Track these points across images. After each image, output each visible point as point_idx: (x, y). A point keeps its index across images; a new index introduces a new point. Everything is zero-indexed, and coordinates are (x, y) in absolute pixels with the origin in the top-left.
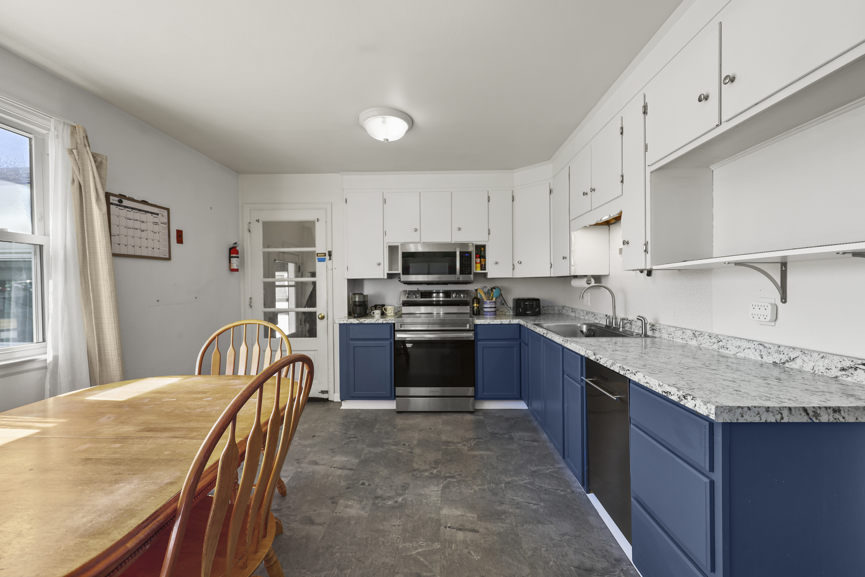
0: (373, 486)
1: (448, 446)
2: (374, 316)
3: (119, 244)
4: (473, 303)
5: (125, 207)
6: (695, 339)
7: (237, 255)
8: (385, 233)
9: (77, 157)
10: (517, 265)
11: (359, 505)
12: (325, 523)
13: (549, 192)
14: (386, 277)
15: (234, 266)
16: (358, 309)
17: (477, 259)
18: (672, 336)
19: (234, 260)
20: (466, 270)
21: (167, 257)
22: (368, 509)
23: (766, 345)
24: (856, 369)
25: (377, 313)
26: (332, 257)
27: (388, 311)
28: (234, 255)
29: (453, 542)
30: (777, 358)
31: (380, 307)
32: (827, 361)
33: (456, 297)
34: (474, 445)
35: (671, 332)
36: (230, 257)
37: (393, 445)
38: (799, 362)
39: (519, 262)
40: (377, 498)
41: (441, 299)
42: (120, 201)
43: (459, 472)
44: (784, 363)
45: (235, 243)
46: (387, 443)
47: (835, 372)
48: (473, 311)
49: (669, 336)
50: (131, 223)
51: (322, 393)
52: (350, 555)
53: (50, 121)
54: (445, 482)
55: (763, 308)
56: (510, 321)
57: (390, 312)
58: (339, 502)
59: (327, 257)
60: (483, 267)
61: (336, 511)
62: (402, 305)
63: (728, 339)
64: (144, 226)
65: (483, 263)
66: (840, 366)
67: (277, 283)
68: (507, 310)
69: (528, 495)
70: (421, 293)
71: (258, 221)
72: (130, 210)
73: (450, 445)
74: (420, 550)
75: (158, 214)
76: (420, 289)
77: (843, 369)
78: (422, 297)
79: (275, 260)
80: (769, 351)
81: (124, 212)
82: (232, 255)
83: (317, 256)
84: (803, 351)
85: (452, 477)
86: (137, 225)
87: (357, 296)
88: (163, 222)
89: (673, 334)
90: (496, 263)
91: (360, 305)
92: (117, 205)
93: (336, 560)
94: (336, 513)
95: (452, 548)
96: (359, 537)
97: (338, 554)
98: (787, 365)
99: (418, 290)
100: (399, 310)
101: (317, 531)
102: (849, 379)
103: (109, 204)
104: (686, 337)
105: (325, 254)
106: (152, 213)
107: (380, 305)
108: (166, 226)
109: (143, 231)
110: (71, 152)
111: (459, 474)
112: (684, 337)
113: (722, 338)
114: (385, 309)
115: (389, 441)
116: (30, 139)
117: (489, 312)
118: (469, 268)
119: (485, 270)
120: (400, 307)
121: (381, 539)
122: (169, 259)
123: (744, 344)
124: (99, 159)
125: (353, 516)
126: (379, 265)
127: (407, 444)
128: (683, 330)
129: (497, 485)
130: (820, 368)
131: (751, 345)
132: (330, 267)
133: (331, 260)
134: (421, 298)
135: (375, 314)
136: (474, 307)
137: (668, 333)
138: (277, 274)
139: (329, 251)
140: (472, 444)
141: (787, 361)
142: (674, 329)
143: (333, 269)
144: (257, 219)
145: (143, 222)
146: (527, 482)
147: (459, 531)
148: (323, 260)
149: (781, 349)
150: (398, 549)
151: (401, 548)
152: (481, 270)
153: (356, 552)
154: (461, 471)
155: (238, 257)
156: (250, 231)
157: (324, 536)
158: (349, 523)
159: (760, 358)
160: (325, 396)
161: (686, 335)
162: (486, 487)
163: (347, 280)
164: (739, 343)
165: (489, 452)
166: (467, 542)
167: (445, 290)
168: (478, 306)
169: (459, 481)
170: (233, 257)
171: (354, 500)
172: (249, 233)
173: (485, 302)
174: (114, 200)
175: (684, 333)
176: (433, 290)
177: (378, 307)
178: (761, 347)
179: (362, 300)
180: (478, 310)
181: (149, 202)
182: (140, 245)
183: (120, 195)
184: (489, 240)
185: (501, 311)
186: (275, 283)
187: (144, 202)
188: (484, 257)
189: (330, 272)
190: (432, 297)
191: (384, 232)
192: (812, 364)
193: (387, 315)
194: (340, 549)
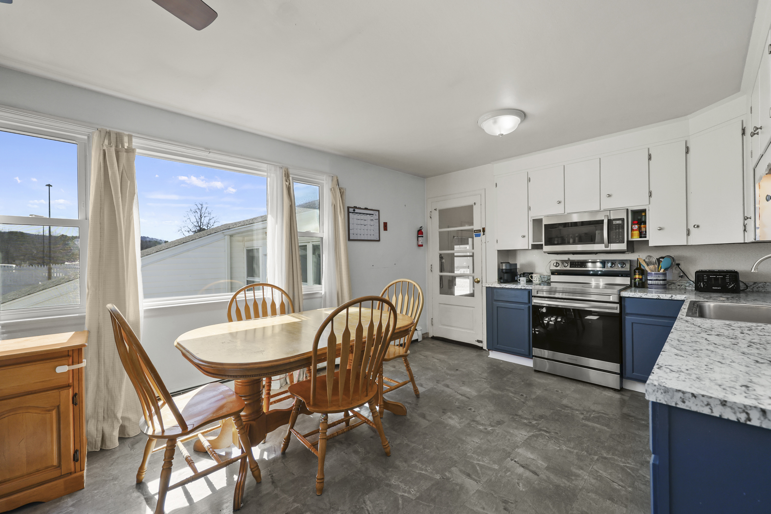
0: (476, 413)
1: (564, 409)
2: (520, 282)
3: (353, 234)
4: (635, 274)
5: (356, 213)
7: (422, 235)
8: (529, 209)
9: (333, 192)
10: (693, 230)
11: (459, 421)
12: (431, 421)
13: (740, 132)
14: (530, 248)
15: (420, 243)
16: (506, 276)
17: (633, 226)
19: (420, 239)
20: (617, 238)
21: (378, 239)
22: (463, 425)
25: (523, 280)
26: (485, 232)
27: (533, 278)
28: (420, 235)
29: (510, 471)
31: (528, 275)
33: (611, 267)
34: (594, 417)
36: (418, 237)
37: (512, 393)
39: (696, 226)
40: (474, 421)
41: (598, 269)
42: (354, 210)
43: (557, 431)
45: (421, 227)
46: (507, 390)
48: (635, 283)
50: (359, 222)
51: (478, 342)
52: (434, 443)
53: (324, 176)
54: (537, 433)
56: (672, 296)
57: (535, 279)
58: (447, 413)
59: (482, 233)
60: (642, 234)
61: (442, 417)
62: (550, 274)
64: (365, 223)
65: (643, 229)
67: (456, 254)
68: (688, 284)
69: (620, 476)
70: (571, 262)
71: (436, 210)
72: (359, 214)
73: (567, 409)
74: (481, 463)
75: (373, 215)
76: (571, 259)
78: (572, 266)
79: (454, 237)
81: (356, 216)
82: (419, 235)
83: (475, 232)
85: (547, 431)
86: (363, 222)
87: (504, 264)
88: (376, 219)
90: (661, 229)
91: (506, 273)
92: (353, 213)
93: (425, 442)
94: (441, 418)
95: (506, 473)
96: (446, 437)
97: (428, 440)
99: (569, 260)
100: (549, 278)
101: (424, 423)
103: (349, 212)
105: (480, 230)
106: (370, 214)
107: (528, 273)
108: (378, 221)
109: (365, 225)
110: (331, 189)
111: (556, 432)
114: (532, 277)
115: (511, 389)
116: (319, 186)
117: (654, 285)
118: (621, 237)
119: (646, 237)
120: (549, 276)
121: (459, 444)
122: (379, 240)
124: (342, 190)
125: (450, 425)
126: (524, 237)
127: (525, 396)
129: (590, 454)
132: (484, 241)
133: (485, 235)
134: (570, 267)
135: (520, 280)
136: (635, 279)
138: (456, 247)
139: (483, 228)
140: (592, 416)
143: (486, 242)
144: (435, 209)
145: (365, 220)
146: (628, 466)
147: (521, 467)
148: (479, 235)
150: (466, 454)
151: (469, 456)
152: (640, 237)
153: (438, 444)
154: (560, 431)
155: (422, 237)
156: (431, 217)
157: (426, 427)
158: (445, 427)
160: (480, 345)
162: (575, 451)
163: (497, 251)
165: (606, 428)
166: (523, 476)
167: (602, 260)
168: (640, 277)
169: (552, 437)
170: (420, 237)
171: (457, 416)
172: (430, 219)
173: (649, 273)
174: (351, 210)
176: (588, 260)
177: (525, 274)
179: (508, 268)
180: (640, 282)
181: (369, 208)
182: (364, 234)
183: (354, 207)
184: (649, 204)
185: (679, 285)
186: (454, 254)
187: (366, 209)
188: (645, 223)
189: (484, 244)
190: (588, 267)
191: (529, 207)
193: (533, 282)
194: (431, 437)
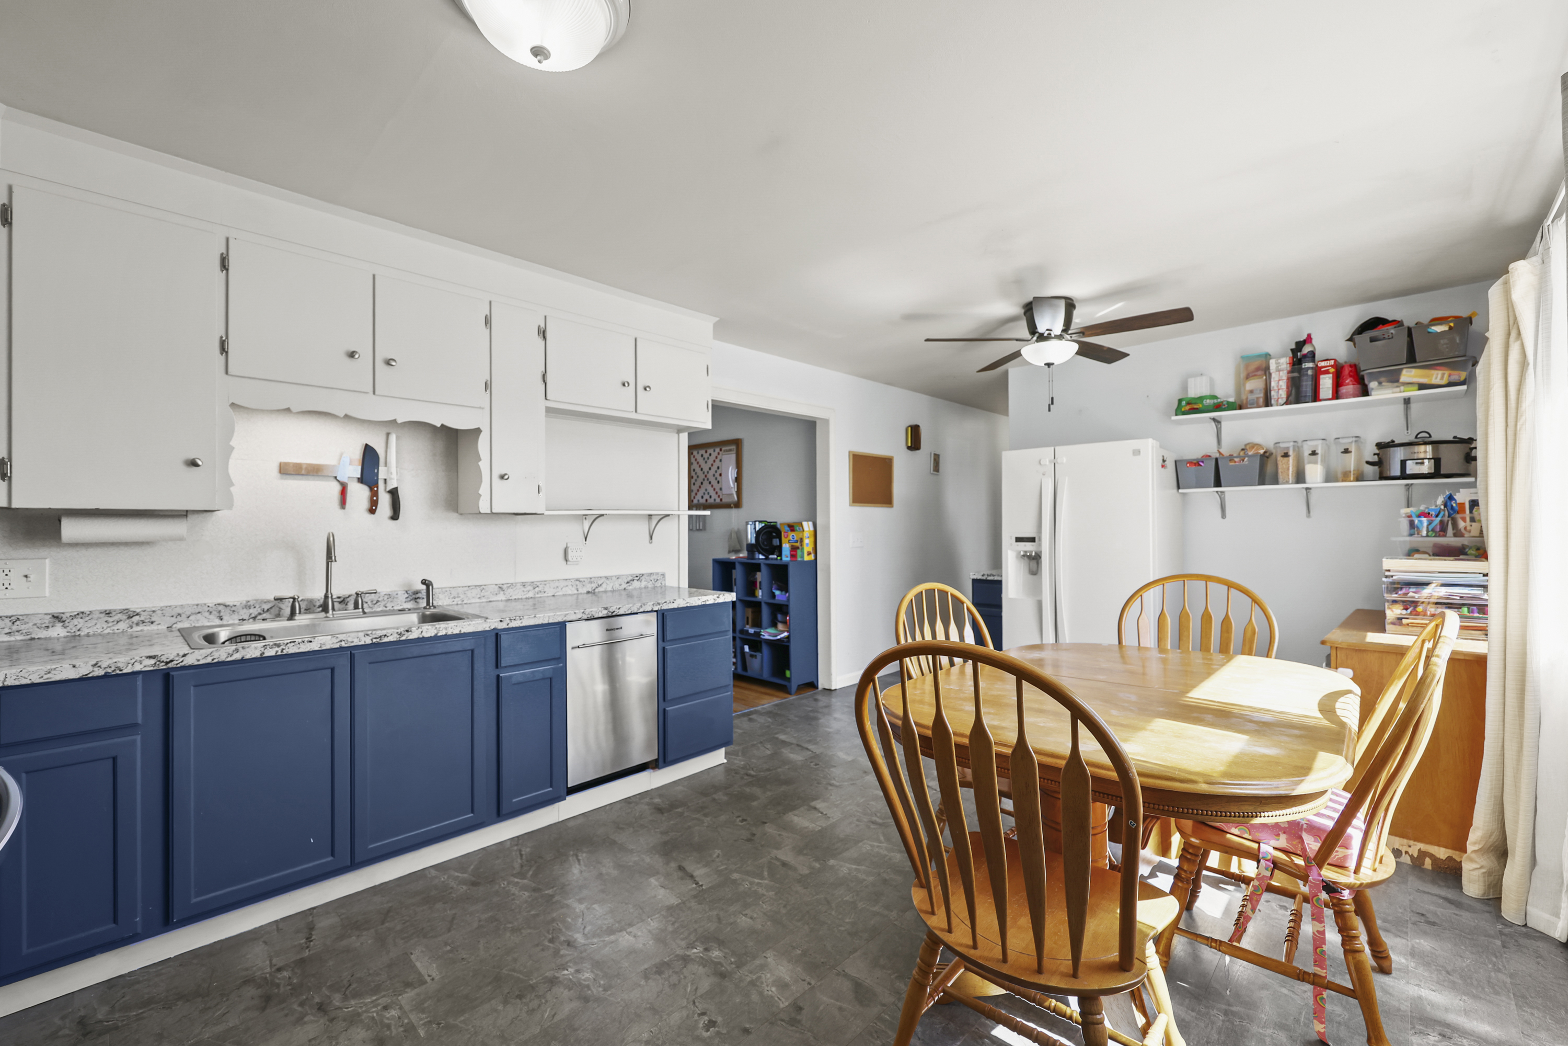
0: (701, 1006)
6: (502, 592)
11: (763, 976)
12: (838, 974)
18: (459, 599)
22: (758, 962)
23: (581, 580)
24: (633, 580)
30: (589, 588)
32: (620, 580)
35: (458, 594)
38: (604, 586)
40: (723, 976)
44: (594, 590)
47: (624, 586)
49: (454, 599)
52: (833, 913)
55: (579, 551)
58: (789, 1004)
61: (807, 987)
63: (545, 583)
66: (626, 581)
77: (628, 583)
80: (584, 583)
84: (607, 578)
89: (462, 596)
93: (853, 915)
94: (809, 984)
96: (806, 927)
97: (847, 920)
98: (596, 590)
101: (857, 967)
102: (631, 587)
104: (486, 594)
112: (482, 594)
113: (538, 584)
121: (784, 911)
123: (563, 584)
125: (789, 962)
128: (481, 587)
130: (617, 586)
131: (569, 583)
137: (452, 596)
141: (597, 587)
142: (467, 588)
149: (592, 580)
150: (776, 894)
151: (773, 891)
153: (825, 912)
157: (851, 953)
158: (804, 953)
159: (576, 592)
161: (487, 591)
164: (557, 584)
171: (761, 994)
175: (483, 591)
178: (578, 582)
192: (612, 584)
194: (841, 926)
